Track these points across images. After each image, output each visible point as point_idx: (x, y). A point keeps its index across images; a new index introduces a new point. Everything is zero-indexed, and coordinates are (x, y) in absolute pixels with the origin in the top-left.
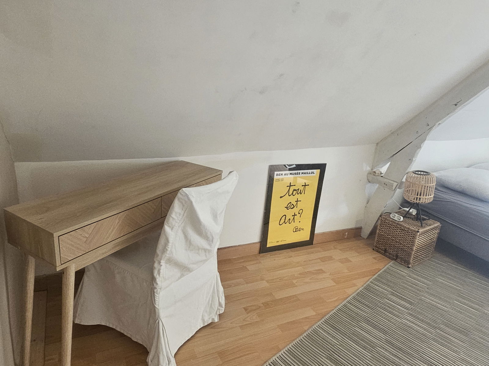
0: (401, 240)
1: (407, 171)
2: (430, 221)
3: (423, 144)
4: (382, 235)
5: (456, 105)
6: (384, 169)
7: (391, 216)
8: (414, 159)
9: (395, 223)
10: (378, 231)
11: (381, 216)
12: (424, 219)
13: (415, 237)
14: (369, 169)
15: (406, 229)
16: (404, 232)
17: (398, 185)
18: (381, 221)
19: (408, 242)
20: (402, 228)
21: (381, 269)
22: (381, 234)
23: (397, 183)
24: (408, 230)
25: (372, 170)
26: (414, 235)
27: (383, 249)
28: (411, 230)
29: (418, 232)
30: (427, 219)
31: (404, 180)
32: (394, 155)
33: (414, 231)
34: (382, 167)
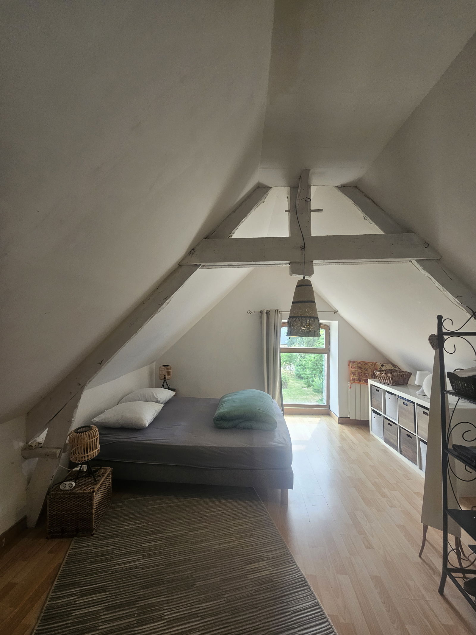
0: (78, 510)
1: (69, 433)
2: (103, 470)
3: (79, 403)
4: (54, 516)
5: (100, 364)
6: (42, 438)
7: (61, 488)
8: (73, 419)
9: (67, 494)
10: (48, 513)
11: (48, 494)
12: (96, 471)
13: (92, 499)
14: (21, 444)
15: (81, 495)
16: (79, 500)
17: (62, 450)
18: (50, 500)
19: (86, 508)
20: (77, 496)
21: (61, 562)
22: (52, 514)
23: (61, 449)
24: (83, 495)
25: (26, 443)
26: (90, 497)
27: (59, 531)
28: (87, 493)
29: (94, 492)
30: (99, 469)
31: (67, 442)
32: (51, 420)
33: (90, 493)
34: (39, 436)
